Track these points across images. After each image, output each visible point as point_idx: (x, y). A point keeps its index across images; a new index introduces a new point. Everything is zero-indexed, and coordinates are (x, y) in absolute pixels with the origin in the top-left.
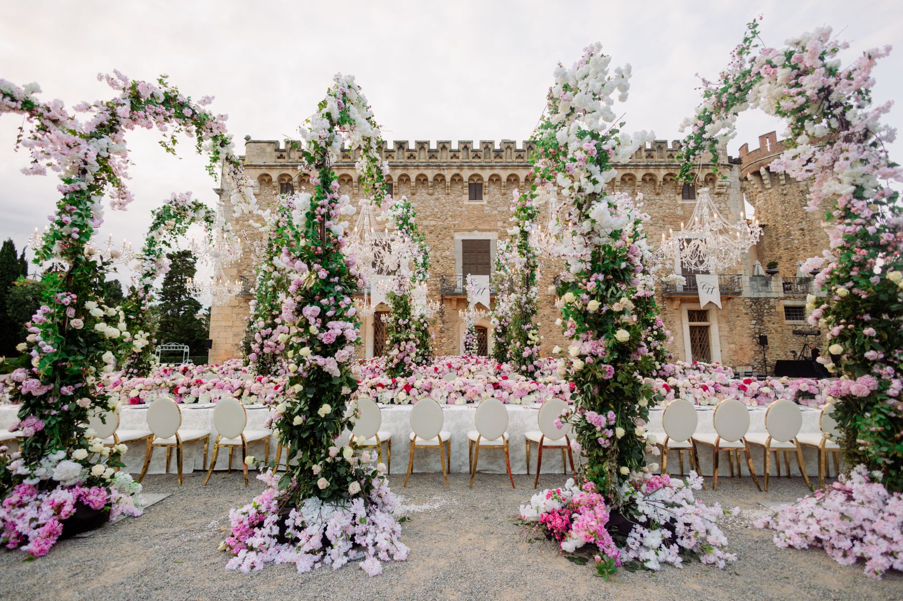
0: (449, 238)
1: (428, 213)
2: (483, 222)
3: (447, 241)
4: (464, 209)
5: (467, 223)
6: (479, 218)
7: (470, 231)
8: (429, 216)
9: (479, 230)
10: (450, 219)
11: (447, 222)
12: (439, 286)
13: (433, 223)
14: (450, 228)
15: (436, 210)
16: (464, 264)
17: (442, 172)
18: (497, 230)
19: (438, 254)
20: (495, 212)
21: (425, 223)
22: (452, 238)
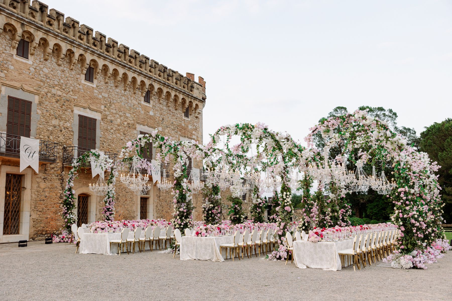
0: (69, 110)
1: (56, 83)
2: (93, 103)
3: (68, 113)
4: (81, 87)
5: (83, 101)
6: (91, 98)
7: (84, 108)
8: (56, 85)
9: (90, 109)
10: (71, 93)
11: (69, 95)
12: (61, 154)
13: (59, 93)
14: (71, 102)
15: (62, 81)
16: (79, 137)
17: (73, 49)
18: (101, 113)
19: (61, 123)
20: (100, 96)
21: (54, 91)
22: (72, 111)
